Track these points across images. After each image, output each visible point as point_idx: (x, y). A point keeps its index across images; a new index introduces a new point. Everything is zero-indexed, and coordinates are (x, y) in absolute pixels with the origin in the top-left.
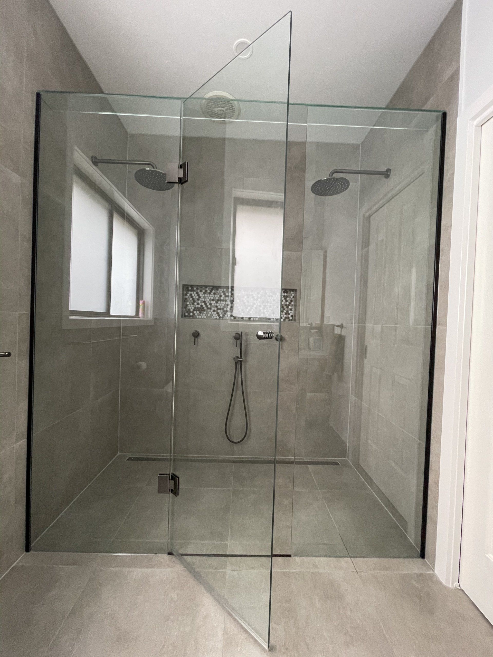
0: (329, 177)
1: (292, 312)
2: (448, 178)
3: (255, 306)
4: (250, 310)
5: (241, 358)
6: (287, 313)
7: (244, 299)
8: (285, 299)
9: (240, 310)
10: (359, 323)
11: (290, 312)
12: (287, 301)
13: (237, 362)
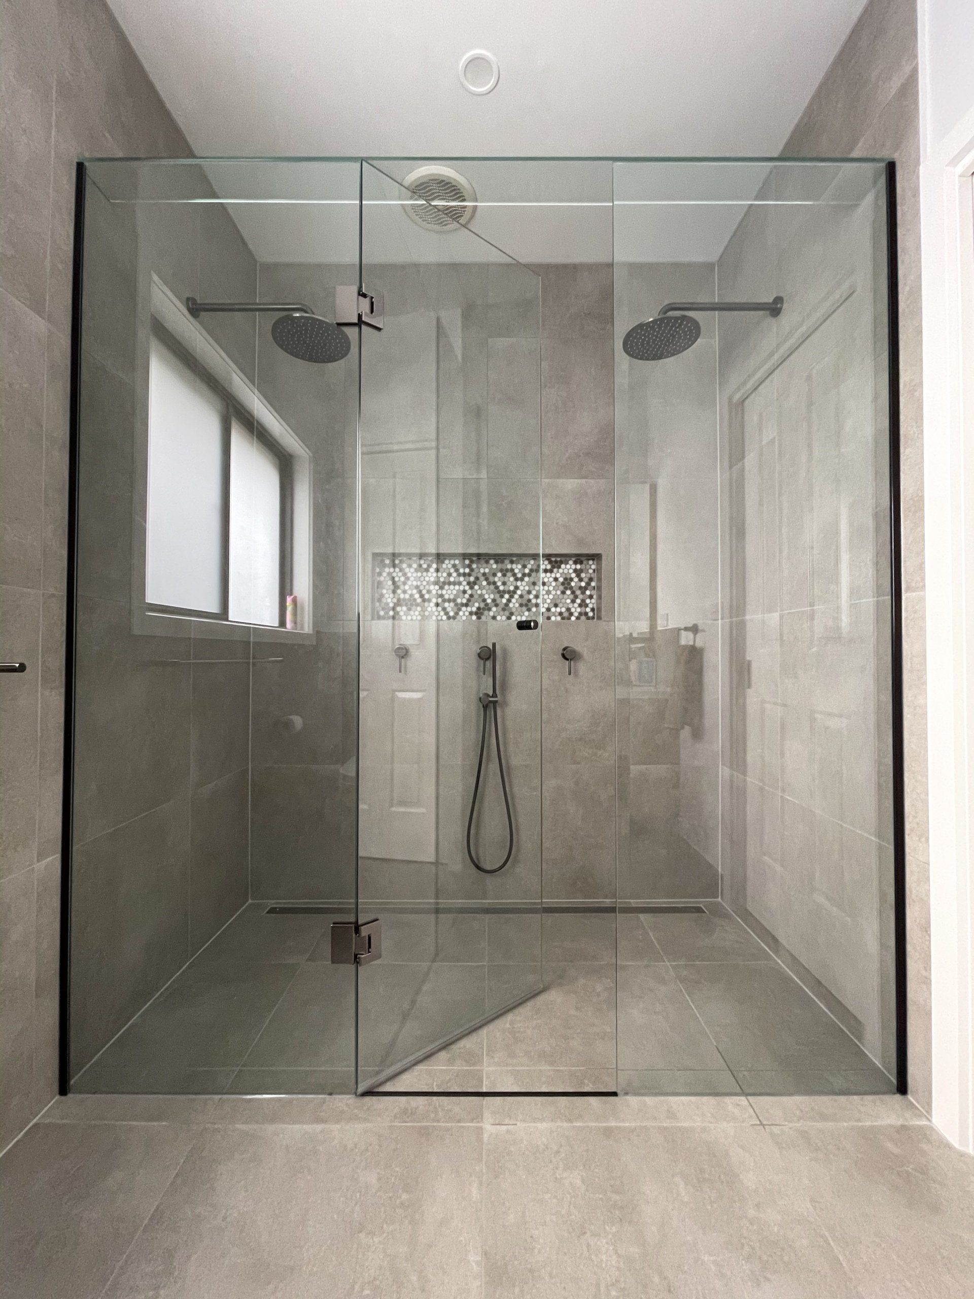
0: (659, 317)
1: (593, 601)
2: (907, 288)
3: (519, 592)
4: (509, 601)
5: (495, 695)
6: (583, 604)
7: (496, 579)
8: (578, 576)
9: (489, 601)
10: (731, 617)
11: (588, 601)
12: (581, 580)
13: (487, 705)
